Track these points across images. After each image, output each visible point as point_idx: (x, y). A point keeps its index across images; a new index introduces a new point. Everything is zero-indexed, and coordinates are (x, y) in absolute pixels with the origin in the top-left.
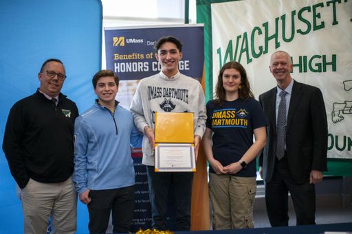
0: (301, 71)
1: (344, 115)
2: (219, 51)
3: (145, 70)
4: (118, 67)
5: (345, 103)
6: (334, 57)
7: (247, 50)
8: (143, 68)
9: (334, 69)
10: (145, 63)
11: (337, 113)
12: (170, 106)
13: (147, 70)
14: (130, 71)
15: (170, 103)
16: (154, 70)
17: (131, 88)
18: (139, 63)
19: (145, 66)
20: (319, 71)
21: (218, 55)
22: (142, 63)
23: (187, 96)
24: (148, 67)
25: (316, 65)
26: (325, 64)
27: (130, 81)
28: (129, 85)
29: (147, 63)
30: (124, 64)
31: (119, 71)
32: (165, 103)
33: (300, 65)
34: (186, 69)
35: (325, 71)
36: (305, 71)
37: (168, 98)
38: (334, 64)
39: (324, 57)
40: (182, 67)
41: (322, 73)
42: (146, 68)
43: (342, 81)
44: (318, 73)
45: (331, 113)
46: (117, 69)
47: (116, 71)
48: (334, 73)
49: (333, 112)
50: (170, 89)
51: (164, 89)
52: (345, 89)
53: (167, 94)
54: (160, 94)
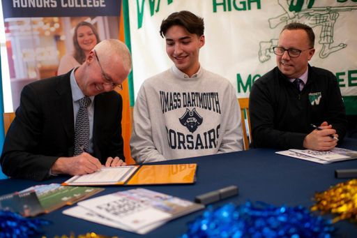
0: (225, 10)
1: (271, 54)
3: (52, 5)
4: (18, 2)
5: (271, 41)
8: (50, 3)
9: (259, 7)
11: (263, 52)
12: (195, 120)
13: (55, 6)
14: (34, 6)
15: (196, 115)
16: (63, 6)
17: (35, 27)
20: (244, 9)
23: (217, 103)
24: (55, 2)
25: (241, 3)
26: (250, 1)
27: (34, 19)
28: (33, 23)
31: (19, 6)
32: (187, 116)
33: (224, 4)
34: (102, 6)
35: (249, 9)
36: (230, 10)
38: (258, 1)
40: (96, 4)
41: (247, 11)
42: (54, 4)
43: (268, 19)
44: (243, 11)
45: (257, 53)
46: (16, 4)
47: (15, 6)
48: (259, 10)
49: (260, 51)
50: (192, 93)
51: (184, 94)
52: (270, 27)
53: (189, 102)
54: (178, 102)
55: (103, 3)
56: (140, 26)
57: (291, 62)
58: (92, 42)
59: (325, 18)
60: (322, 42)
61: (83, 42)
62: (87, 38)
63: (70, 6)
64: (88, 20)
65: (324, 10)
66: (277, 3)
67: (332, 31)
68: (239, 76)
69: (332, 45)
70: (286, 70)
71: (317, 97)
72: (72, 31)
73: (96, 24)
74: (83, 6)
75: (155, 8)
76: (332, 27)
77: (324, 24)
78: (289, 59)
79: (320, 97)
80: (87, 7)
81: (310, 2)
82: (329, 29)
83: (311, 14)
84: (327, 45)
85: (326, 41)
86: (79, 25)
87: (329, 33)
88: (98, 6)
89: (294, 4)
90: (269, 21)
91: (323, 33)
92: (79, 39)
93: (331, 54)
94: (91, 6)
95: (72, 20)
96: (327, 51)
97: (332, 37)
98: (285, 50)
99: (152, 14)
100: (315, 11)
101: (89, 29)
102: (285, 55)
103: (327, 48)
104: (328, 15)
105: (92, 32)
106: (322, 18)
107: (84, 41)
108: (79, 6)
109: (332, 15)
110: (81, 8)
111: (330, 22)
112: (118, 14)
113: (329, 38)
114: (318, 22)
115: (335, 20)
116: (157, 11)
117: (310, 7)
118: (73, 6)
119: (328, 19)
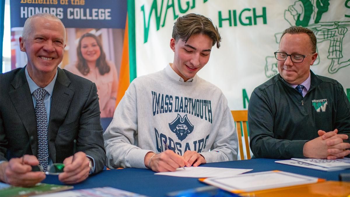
0: (231, 25)
2: (143, 9)
4: (26, 12)
6: (264, 9)
7: (173, 5)
8: (57, 14)
9: (265, 22)
10: (59, 9)
11: (270, 67)
12: (185, 127)
13: (62, 17)
16: (69, 17)
18: (52, 9)
19: (59, 13)
20: (250, 24)
21: (142, 12)
22: (55, 9)
23: (210, 111)
24: (62, 14)
25: (247, 18)
26: (255, 17)
29: (62, 10)
30: (33, 9)
31: (26, 16)
32: (178, 122)
33: (230, 19)
34: (107, 18)
35: (255, 23)
36: (235, 25)
37: (182, 114)
38: (264, 16)
39: (254, 10)
40: (102, 16)
41: (253, 26)
42: (60, 15)
43: (273, 34)
44: (248, 27)
45: (264, 68)
46: (24, 14)
47: (22, 16)
48: (265, 25)
49: (266, 66)
50: (186, 99)
51: (177, 98)
52: (277, 42)
53: (182, 107)
54: (170, 106)
55: (109, 16)
56: (146, 41)
57: (293, 68)
58: (95, 53)
59: (333, 33)
60: (331, 57)
61: (86, 53)
62: (91, 49)
63: (76, 17)
64: (93, 32)
65: (333, 25)
66: (283, 18)
67: (341, 46)
68: (244, 91)
69: (341, 60)
70: (289, 75)
71: (322, 104)
72: (76, 42)
73: (100, 36)
74: (89, 18)
75: (161, 23)
76: (341, 42)
77: (332, 39)
78: (292, 64)
79: (326, 103)
80: (92, 20)
81: (317, 18)
82: (338, 44)
83: (318, 29)
84: (336, 60)
85: (334, 56)
86: (83, 37)
87: (338, 48)
88: (103, 18)
89: (301, 19)
90: (275, 36)
91: (331, 48)
92: (83, 50)
93: (340, 69)
94: (97, 18)
95: (77, 31)
96: (336, 66)
97: (341, 51)
98: (288, 55)
99: (158, 29)
100: (322, 25)
101: (93, 41)
102: (288, 61)
103: (336, 63)
104: (336, 30)
105: (96, 44)
106: (330, 33)
107: (87, 51)
108: (85, 18)
109: (340, 29)
110: (86, 20)
111: (339, 37)
112: (122, 26)
113: (338, 53)
114: (326, 36)
115: (344, 35)
116: (163, 26)
117: (317, 22)
118: (78, 18)
119: (337, 34)
